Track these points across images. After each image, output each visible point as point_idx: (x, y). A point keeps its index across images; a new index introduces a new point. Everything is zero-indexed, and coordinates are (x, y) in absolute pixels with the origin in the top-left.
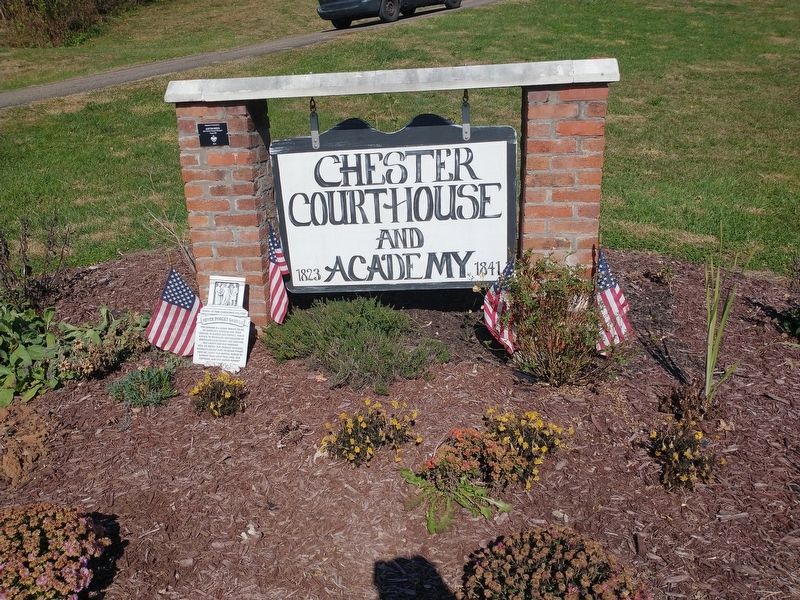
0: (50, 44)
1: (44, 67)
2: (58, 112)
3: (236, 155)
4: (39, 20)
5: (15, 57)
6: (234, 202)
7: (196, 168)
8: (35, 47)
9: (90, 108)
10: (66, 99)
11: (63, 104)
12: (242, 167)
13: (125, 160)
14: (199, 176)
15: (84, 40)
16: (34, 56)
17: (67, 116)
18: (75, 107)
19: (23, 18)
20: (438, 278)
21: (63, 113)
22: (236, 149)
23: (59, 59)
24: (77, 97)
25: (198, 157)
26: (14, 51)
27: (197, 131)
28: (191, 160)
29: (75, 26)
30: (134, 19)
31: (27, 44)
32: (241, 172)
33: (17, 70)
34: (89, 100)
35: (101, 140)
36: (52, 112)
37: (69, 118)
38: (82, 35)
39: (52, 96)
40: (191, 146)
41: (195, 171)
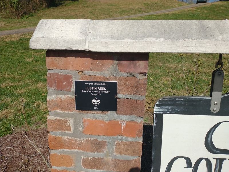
0: (16, 18)
1: (12, 25)
2: (9, 40)
3: (123, 124)
4: (14, 10)
5: (4, 21)
7: (68, 135)
8: (12, 19)
9: (21, 39)
10: (13, 36)
11: (11, 37)
12: (130, 139)
13: (30, 63)
14: (71, 145)
15: (28, 17)
16: (10, 21)
17: (12, 42)
18: (16, 39)
19: (9, 10)
21: (10, 41)
22: (124, 117)
23: (18, 22)
24: (17, 35)
25: (71, 122)
26: (4, 19)
27: (73, 89)
28: (62, 125)
29: (25, 13)
30: (44, 12)
31: (9, 18)
32: (128, 145)
33: (3, 25)
34: (22, 36)
35: (23, 53)
36: (6, 40)
37: (12, 43)
38: (27, 16)
39: (9, 34)
40: (63, 108)
41: (66, 138)
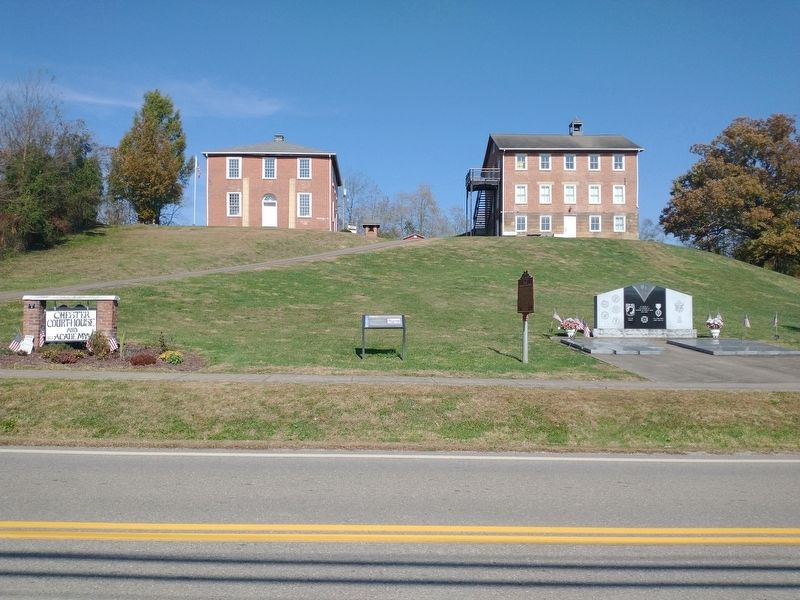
3: (36, 311)
6: (34, 320)
20: (80, 339)
25: (27, 311)
27: (28, 306)
32: (37, 314)
